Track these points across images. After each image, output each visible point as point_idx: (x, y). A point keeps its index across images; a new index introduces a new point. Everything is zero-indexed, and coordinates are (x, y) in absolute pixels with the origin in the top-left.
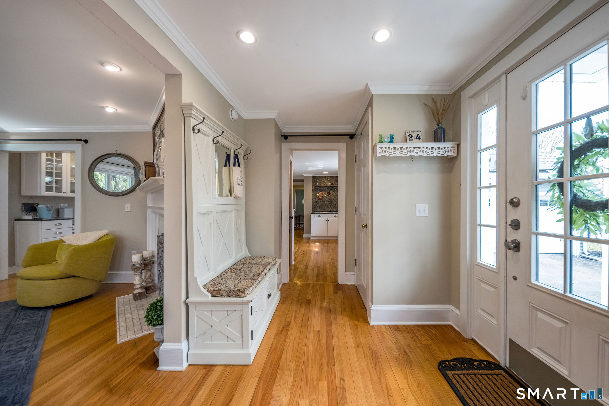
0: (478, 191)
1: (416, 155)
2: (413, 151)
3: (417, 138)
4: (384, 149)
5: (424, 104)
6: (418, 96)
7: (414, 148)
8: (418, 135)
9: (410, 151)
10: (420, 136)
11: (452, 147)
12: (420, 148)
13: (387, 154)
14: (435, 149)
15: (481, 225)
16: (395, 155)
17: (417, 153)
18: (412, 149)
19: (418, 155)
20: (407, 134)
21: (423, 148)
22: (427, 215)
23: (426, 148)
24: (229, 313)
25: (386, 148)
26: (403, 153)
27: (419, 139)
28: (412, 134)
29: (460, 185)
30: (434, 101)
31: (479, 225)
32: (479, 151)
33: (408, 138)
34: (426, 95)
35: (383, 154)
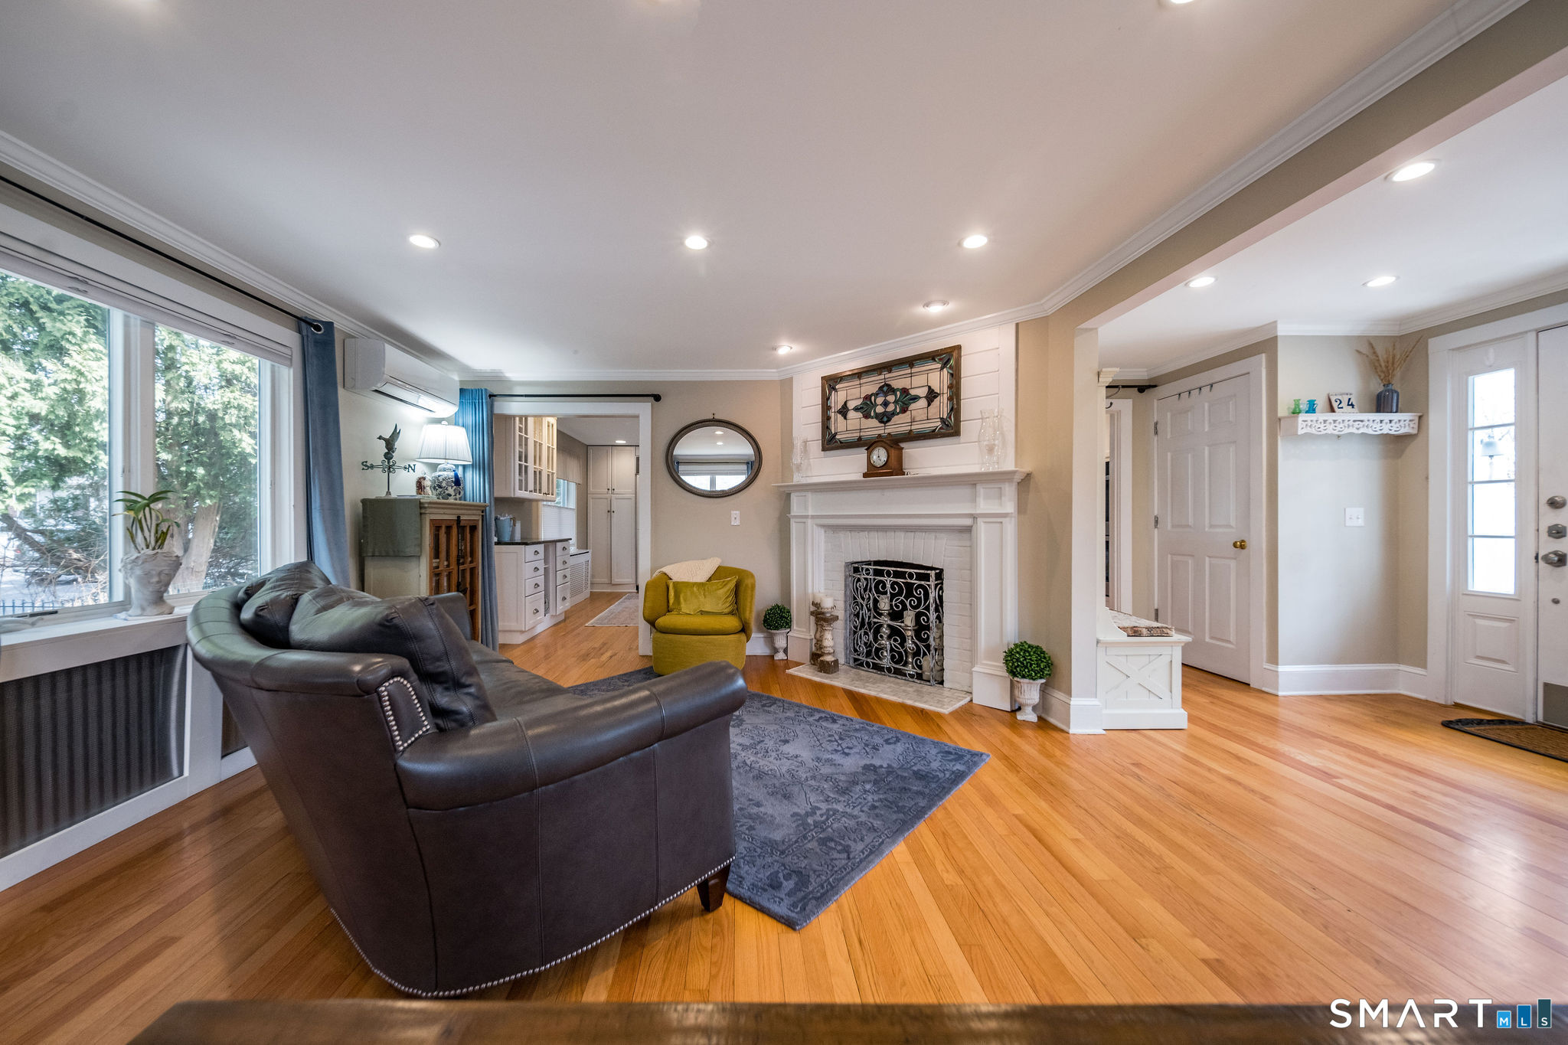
0: (1470, 487)
1: (1356, 432)
2: (1353, 426)
3: (1348, 405)
4: (1309, 423)
5: (1357, 351)
6: (1348, 339)
7: (1354, 421)
8: (1350, 399)
9: (1349, 426)
10: (1353, 401)
11: (1410, 421)
12: (1362, 421)
13: (1313, 431)
14: (1386, 423)
15: (1473, 536)
16: (1326, 432)
17: (1358, 429)
18: (1351, 423)
19: (1360, 431)
20: (1333, 399)
21: (1368, 420)
22: (1363, 525)
23: (1371, 421)
24: (1152, 658)
25: (1312, 421)
26: (1338, 429)
27: (1352, 405)
28: (1340, 397)
29: (1427, 478)
30: (1371, 345)
31: (1471, 536)
32: (1471, 429)
33: (1335, 405)
34: (1360, 338)
35: (1308, 430)
